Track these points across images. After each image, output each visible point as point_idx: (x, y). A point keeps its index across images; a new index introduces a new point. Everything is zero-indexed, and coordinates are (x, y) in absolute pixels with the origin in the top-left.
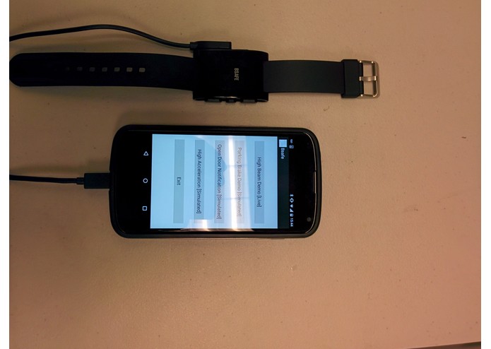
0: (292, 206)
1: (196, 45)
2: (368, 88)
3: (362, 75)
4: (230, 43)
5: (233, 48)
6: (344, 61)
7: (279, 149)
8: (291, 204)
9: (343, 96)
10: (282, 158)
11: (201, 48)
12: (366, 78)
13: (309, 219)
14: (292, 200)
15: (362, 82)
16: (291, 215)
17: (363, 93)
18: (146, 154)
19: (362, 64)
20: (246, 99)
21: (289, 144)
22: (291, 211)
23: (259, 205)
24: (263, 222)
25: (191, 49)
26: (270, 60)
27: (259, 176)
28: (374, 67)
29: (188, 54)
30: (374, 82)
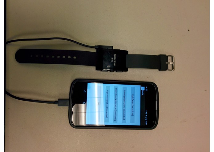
0: (146, 116)
1: (98, 47)
2: (170, 67)
3: (168, 61)
4: (113, 47)
5: (114, 48)
6: (160, 55)
7: (141, 91)
8: (146, 115)
9: (159, 70)
10: (143, 95)
11: (100, 48)
12: (169, 62)
13: (153, 122)
14: (146, 113)
15: (168, 64)
16: (146, 120)
17: (168, 69)
18: (85, 92)
19: (168, 56)
20: (118, 70)
21: (145, 88)
22: (146, 118)
23: (132, 115)
24: (134, 123)
25: (96, 48)
26: (129, 54)
27: (133, 102)
28: (172, 58)
29: (94, 51)
30: (173, 65)
